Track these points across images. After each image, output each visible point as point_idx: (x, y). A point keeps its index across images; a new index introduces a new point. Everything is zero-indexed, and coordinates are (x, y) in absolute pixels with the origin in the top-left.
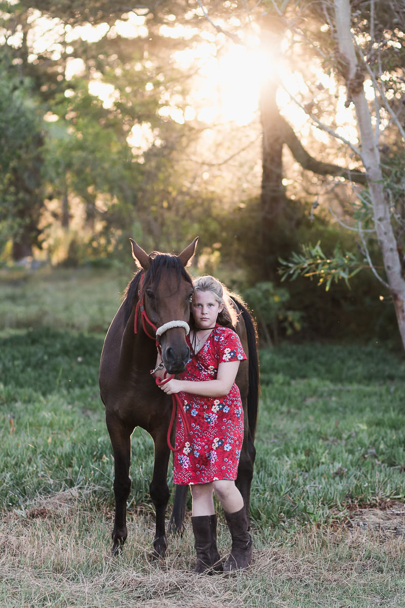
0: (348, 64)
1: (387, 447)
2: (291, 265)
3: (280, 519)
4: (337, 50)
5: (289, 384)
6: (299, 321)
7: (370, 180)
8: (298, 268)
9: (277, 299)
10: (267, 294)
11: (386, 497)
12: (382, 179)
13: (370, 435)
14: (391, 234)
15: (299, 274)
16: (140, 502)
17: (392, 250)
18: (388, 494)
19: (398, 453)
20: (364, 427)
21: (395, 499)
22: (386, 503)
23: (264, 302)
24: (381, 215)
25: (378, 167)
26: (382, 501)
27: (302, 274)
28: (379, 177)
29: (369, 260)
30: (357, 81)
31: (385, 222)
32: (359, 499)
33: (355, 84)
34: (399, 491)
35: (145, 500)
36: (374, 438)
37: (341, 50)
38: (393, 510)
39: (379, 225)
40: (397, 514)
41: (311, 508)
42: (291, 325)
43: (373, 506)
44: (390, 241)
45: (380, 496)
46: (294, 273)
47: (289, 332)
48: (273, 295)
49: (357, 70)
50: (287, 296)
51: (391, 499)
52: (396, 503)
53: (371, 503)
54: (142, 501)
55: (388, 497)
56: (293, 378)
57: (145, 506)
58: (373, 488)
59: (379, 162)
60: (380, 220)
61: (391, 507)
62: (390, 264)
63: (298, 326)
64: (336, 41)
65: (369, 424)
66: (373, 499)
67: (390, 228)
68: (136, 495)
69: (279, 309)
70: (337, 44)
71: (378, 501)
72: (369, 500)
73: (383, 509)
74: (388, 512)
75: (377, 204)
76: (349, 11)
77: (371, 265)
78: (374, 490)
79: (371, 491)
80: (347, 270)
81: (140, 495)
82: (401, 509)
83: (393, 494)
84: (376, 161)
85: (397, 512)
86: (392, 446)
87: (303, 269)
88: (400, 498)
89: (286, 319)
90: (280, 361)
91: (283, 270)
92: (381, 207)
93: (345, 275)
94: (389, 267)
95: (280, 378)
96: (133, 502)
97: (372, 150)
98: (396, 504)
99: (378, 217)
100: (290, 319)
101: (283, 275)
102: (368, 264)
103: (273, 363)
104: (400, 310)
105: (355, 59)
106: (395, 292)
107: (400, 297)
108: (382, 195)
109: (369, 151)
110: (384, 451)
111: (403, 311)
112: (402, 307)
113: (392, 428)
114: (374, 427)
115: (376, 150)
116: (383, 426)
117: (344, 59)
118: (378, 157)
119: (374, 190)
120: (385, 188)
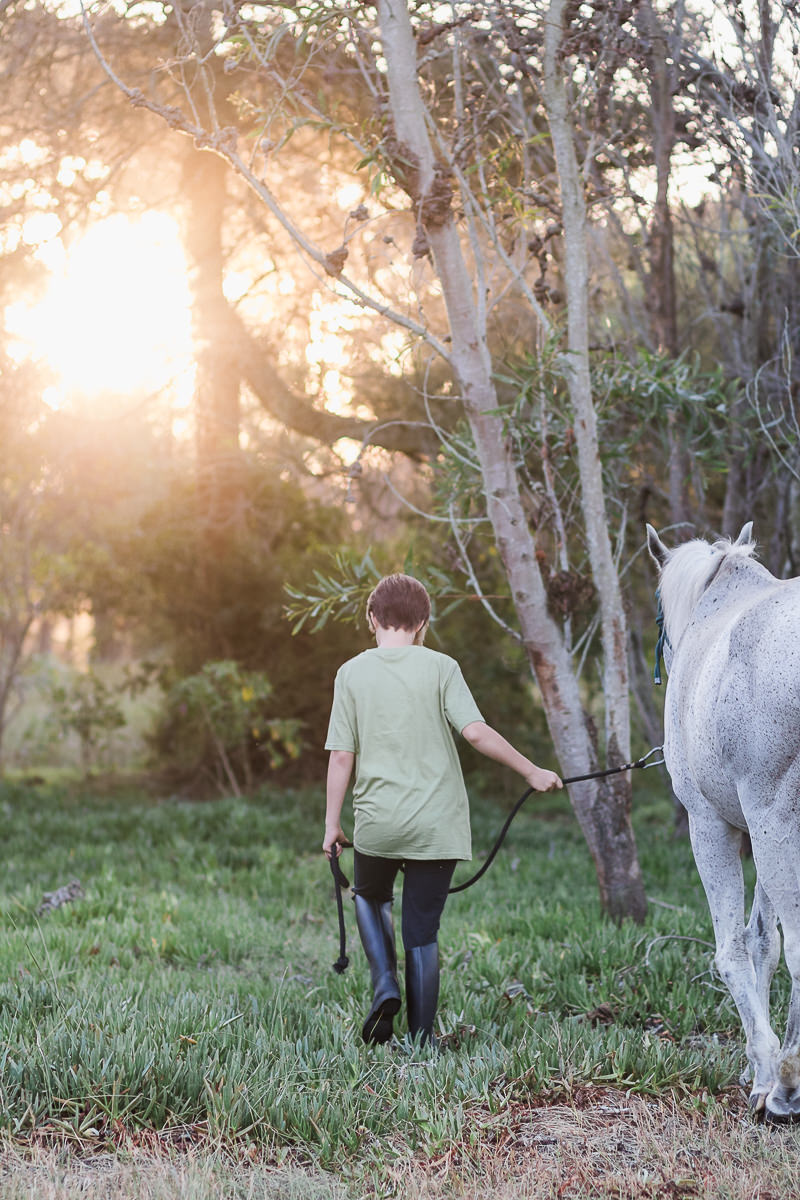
0: (417, 163)
1: (548, 977)
2: (311, 599)
3: (364, 1140)
4: (390, 137)
5: (293, 864)
6: (294, 740)
7: (472, 412)
8: (327, 605)
9: (247, 695)
10: (224, 686)
11: (585, 1078)
12: (497, 407)
13: (503, 954)
14: (523, 525)
15: (331, 616)
16: (43, 1115)
17: (526, 558)
18: (587, 1072)
19: (578, 987)
20: (484, 939)
21: (604, 1081)
22: (585, 1092)
23: (221, 703)
24: (500, 484)
25: (489, 381)
26: (577, 1089)
27: (335, 618)
28: (492, 404)
29: (473, 581)
30: (437, 199)
31: (508, 498)
33: (433, 207)
34: (610, 1064)
35: (55, 1113)
36: (512, 960)
37: (400, 136)
38: (604, 1107)
39: (497, 504)
40: (613, 1116)
41: (422, 1113)
42: (280, 747)
43: (558, 1099)
44: (522, 539)
45: (570, 1077)
46: (318, 616)
47: (276, 762)
48: (240, 687)
49: (437, 176)
50: (266, 690)
51: (595, 1082)
52: (607, 1090)
53: (552, 1092)
54: (47, 1115)
55: (589, 1078)
56: (299, 853)
57: (53, 1125)
58: (553, 1060)
59: (489, 373)
60: (497, 494)
61: (598, 1099)
62: (524, 589)
63: (293, 749)
64: (388, 117)
65: (495, 933)
66: (556, 1085)
67: (521, 511)
68: (33, 1101)
69: (253, 715)
70: (390, 122)
71: (568, 1088)
72: (547, 1086)
73: (583, 1105)
74: (593, 1109)
75: (490, 463)
76: (414, 53)
77: (480, 593)
78: (557, 1066)
79: (548, 1068)
81: (43, 1102)
82: (620, 1104)
83: (597, 1072)
84: (484, 369)
85: (611, 1111)
86: (561, 975)
87: (337, 607)
88: (614, 1080)
89: (266, 736)
90: (267, 819)
91: (296, 609)
92: (498, 466)
94: (520, 596)
95: (273, 854)
96: (29, 1117)
97: (474, 346)
98: (607, 1094)
99: (494, 488)
100: (276, 736)
101: (296, 620)
102: (472, 589)
103: (255, 825)
104: (548, 686)
105: (431, 153)
106: (537, 648)
107: (548, 657)
108: (500, 442)
109: (468, 348)
110: (544, 985)
111: (555, 688)
112: (552, 678)
113: (547, 937)
114: (506, 938)
115: (483, 348)
116: (526, 934)
117: (408, 154)
118: (488, 364)
119: (482, 433)
120: (507, 427)
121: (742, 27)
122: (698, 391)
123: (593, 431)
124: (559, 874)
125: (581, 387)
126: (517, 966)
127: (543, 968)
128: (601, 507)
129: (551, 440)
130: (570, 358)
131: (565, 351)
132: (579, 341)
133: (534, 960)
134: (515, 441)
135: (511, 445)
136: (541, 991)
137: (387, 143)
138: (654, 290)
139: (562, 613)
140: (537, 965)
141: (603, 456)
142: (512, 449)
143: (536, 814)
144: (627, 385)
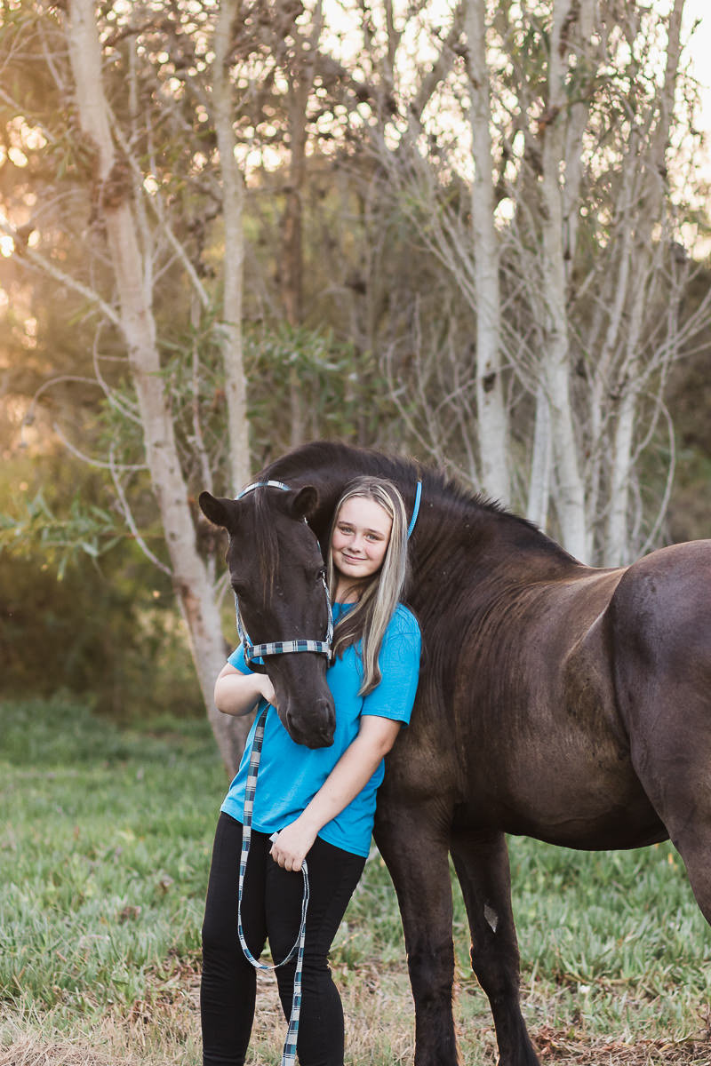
0: (98, 151)
1: (192, 870)
4: (75, 127)
7: (137, 372)
12: (159, 370)
13: (148, 849)
14: (178, 474)
17: (178, 502)
20: (129, 837)
24: (159, 437)
25: (153, 346)
27: (9, 549)
28: (155, 366)
29: (130, 521)
30: (117, 184)
31: (165, 449)
32: (194, 957)
33: (111, 190)
36: (157, 855)
37: (85, 127)
39: (155, 454)
44: (176, 486)
49: (116, 164)
59: (153, 338)
60: (157, 445)
62: (176, 530)
64: (74, 109)
65: (138, 832)
67: (176, 461)
70: (76, 114)
75: (151, 417)
77: (134, 531)
80: (95, 540)
84: (149, 335)
92: (158, 421)
93: (92, 550)
94: (173, 536)
97: (142, 314)
99: (154, 440)
102: (128, 527)
104: (194, 617)
105: (110, 143)
106: (185, 582)
107: (195, 591)
108: (161, 400)
109: (136, 317)
110: (190, 877)
111: (199, 618)
112: (197, 610)
113: (186, 836)
114: (149, 837)
115: (149, 317)
116: (167, 833)
117: (91, 143)
118: (152, 329)
119: (145, 391)
120: (168, 386)
121: (370, 33)
122: (333, 361)
123: (242, 392)
124: (181, 785)
125: (234, 352)
126: (163, 859)
127: (188, 862)
128: (247, 461)
129: (201, 398)
130: (224, 328)
131: (221, 322)
132: (233, 313)
133: (179, 855)
134: (175, 400)
135: (171, 403)
136: (188, 882)
137: (72, 134)
138: (284, 266)
139: (207, 551)
140: (183, 859)
141: (250, 415)
142: (171, 405)
143: (145, 732)
144: (270, 353)
